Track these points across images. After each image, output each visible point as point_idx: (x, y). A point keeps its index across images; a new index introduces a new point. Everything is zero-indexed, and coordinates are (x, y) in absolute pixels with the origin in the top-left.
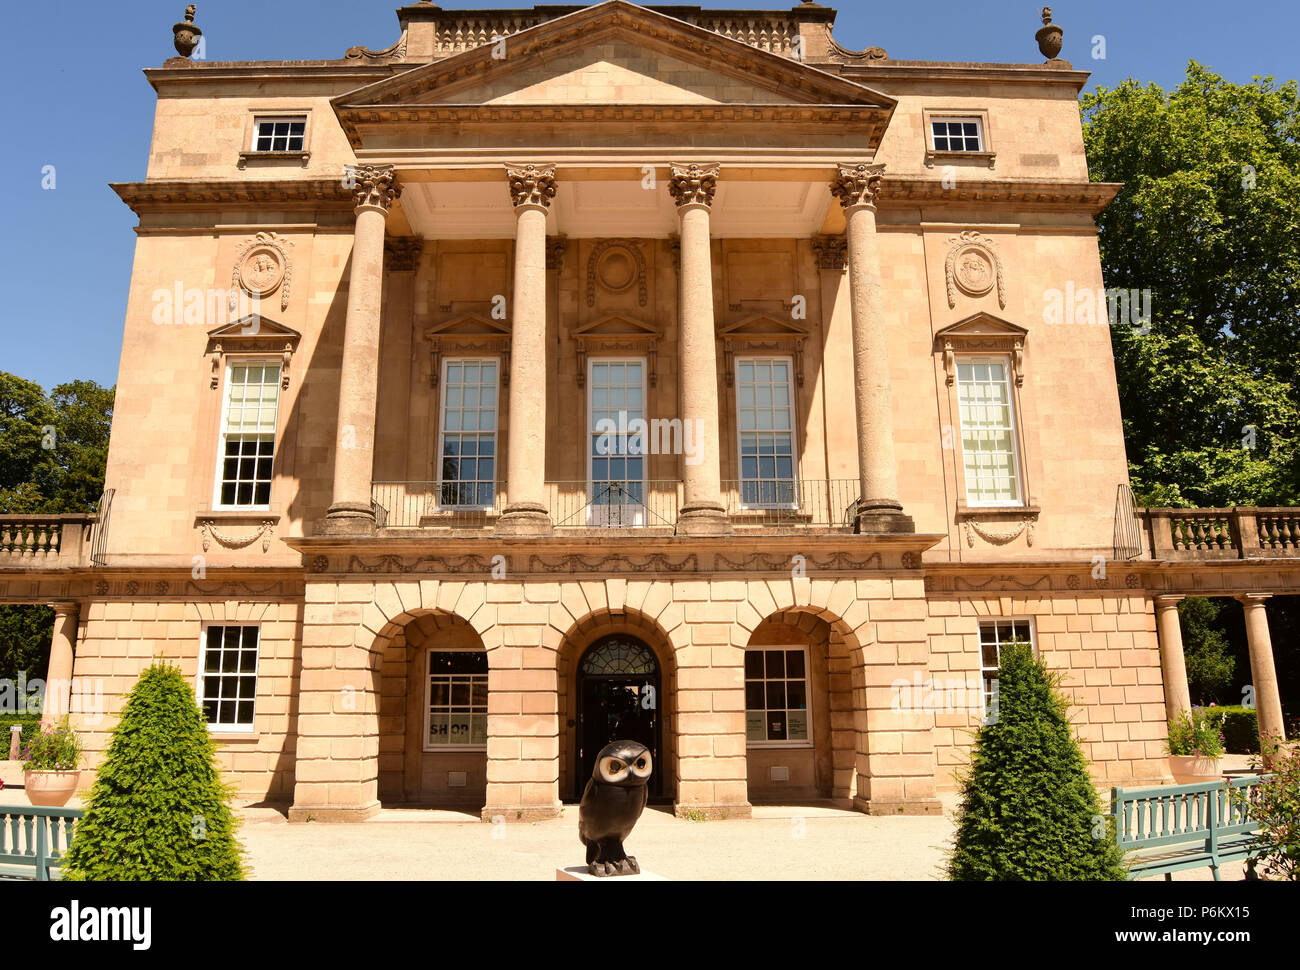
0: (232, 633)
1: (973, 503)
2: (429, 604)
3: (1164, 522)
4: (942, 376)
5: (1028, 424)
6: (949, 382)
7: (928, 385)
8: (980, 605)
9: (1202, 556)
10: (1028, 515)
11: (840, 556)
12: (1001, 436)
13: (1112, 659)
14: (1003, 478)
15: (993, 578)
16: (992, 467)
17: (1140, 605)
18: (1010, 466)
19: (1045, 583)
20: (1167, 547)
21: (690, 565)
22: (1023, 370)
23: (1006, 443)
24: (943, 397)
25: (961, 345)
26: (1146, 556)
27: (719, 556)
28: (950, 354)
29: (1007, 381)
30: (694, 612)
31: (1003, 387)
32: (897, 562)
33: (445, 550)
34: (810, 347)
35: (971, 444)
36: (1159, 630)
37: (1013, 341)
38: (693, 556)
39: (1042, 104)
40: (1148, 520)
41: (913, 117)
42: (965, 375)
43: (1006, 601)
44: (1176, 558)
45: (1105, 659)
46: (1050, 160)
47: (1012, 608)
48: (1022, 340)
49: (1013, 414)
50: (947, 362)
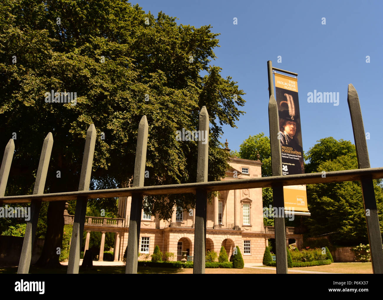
0: (145, 238)
1: (244, 224)
2: (185, 236)
3: (267, 228)
4: (241, 206)
5: (252, 214)
6: (242, 207)
7: (239, 207)
8: (244, 238)
9: (271, 233)
10: (251, 226)
11: (233, 232)
12: (248, 215)
13: (260, 246)
14: (248, 221)
15: (246, 235)
16: (246, 219)
17: (264, 239)
18: (249, 219)
19: (252, 236)
20: (268, 232)
21: (216, 233)
22: (251, 206)
23: (248, 216)
24: (241, 209)
25: (244, 202)
26: (264, 233)
27: (219, 232)
28: (242, 203)
29: (249, 207)
30: (216, 239)
31: (248, 208)
32: (239, 233)
33: (182, 229)
34: (225, 201)
35: (244, 216)
36: (266, 242)
37: (250, 202)
38: (216, 232)
39: (256, 167)
40: (265, 228)
41: (240, 168)
42: (244, 206)
43: (247, 238)
44: (268, 233)
45: (259, 246)
46: (257, 176)
47: (248, 239)
48: (251, 202)
49: (249, 212)
50: (242, 204)
